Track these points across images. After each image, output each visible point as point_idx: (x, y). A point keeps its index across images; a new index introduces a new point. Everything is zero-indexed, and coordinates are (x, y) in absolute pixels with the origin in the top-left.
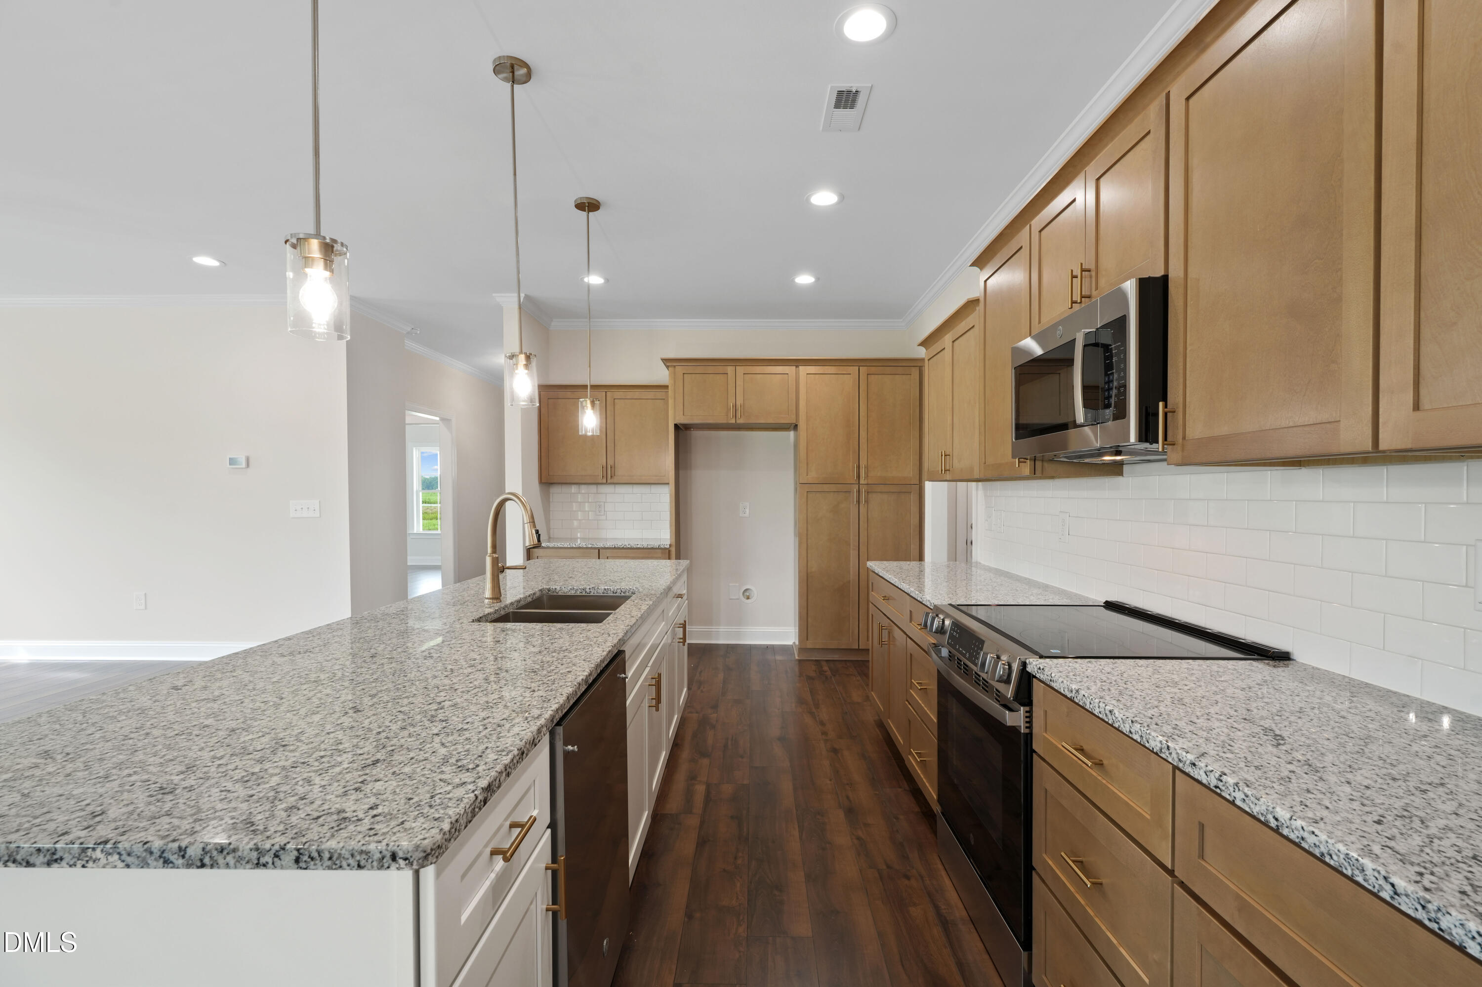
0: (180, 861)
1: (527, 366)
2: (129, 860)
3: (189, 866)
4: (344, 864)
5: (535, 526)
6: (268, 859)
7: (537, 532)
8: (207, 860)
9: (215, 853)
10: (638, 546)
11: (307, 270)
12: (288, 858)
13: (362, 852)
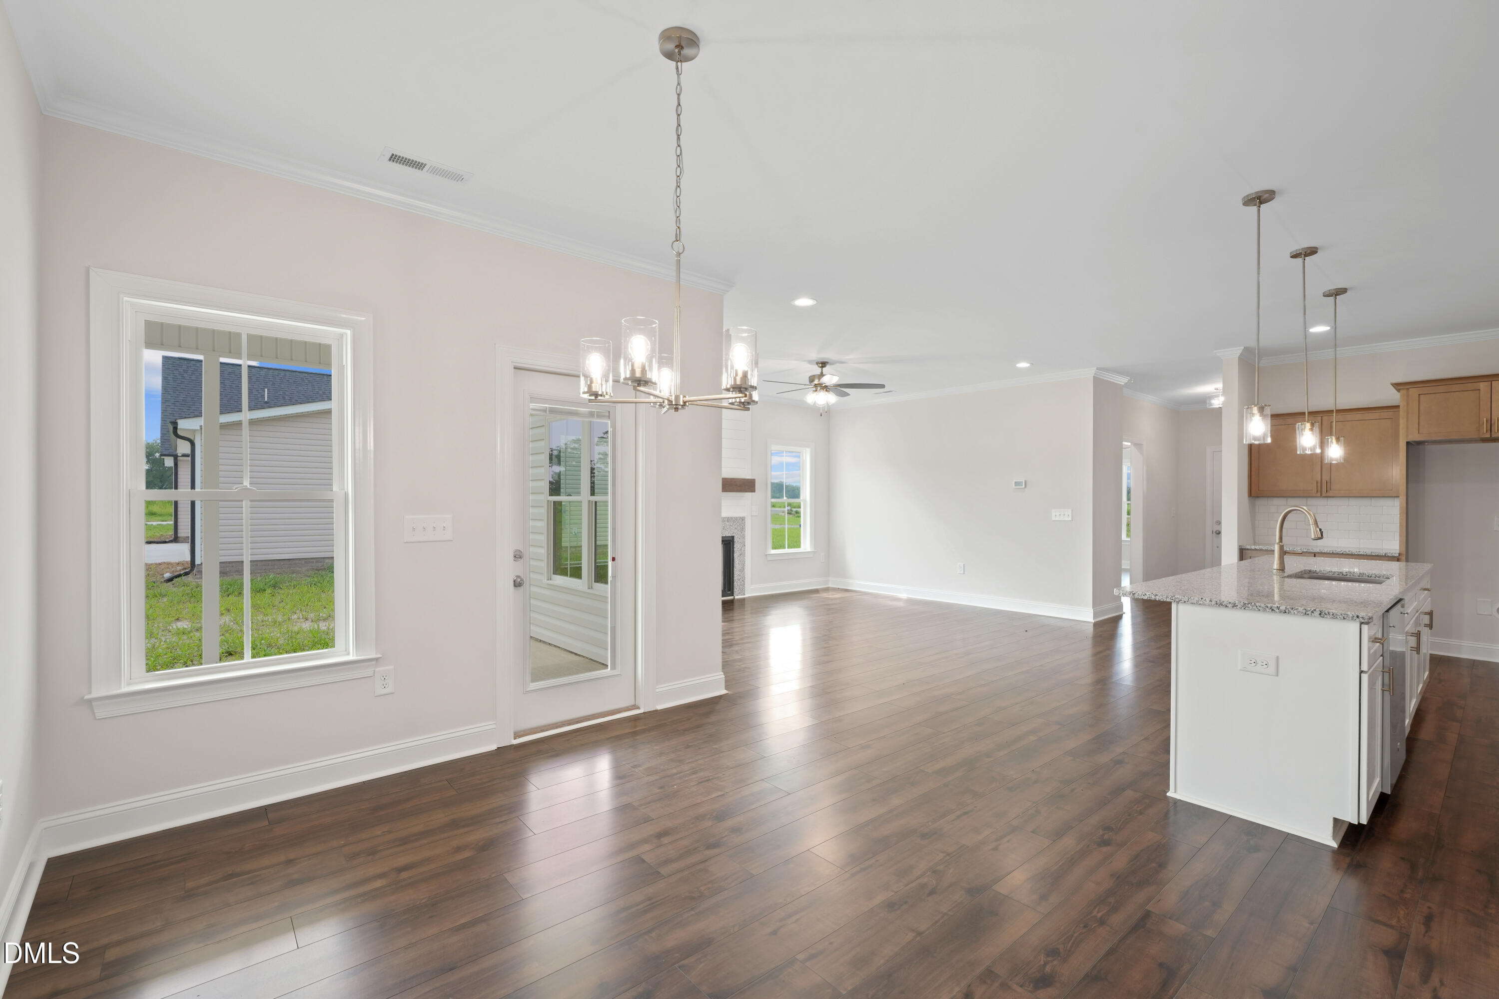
0: (1277, 610)
1: (1311, 429)
2: (1260, 608)
3: (1280, 612)
4: (1338, 617)
5: (1318, 527)
6: (1309, 613)
7: (1320, 530)
8: (1287, 611)
9: (1290, 609)
10: (1361, 553)
11: (1253, 418)
12: (1317, 613)
13: (1345, 614)
